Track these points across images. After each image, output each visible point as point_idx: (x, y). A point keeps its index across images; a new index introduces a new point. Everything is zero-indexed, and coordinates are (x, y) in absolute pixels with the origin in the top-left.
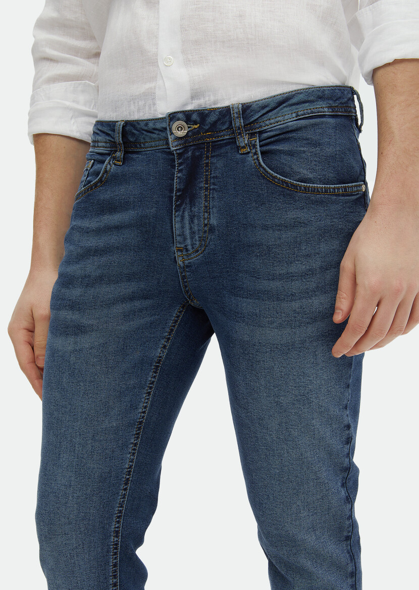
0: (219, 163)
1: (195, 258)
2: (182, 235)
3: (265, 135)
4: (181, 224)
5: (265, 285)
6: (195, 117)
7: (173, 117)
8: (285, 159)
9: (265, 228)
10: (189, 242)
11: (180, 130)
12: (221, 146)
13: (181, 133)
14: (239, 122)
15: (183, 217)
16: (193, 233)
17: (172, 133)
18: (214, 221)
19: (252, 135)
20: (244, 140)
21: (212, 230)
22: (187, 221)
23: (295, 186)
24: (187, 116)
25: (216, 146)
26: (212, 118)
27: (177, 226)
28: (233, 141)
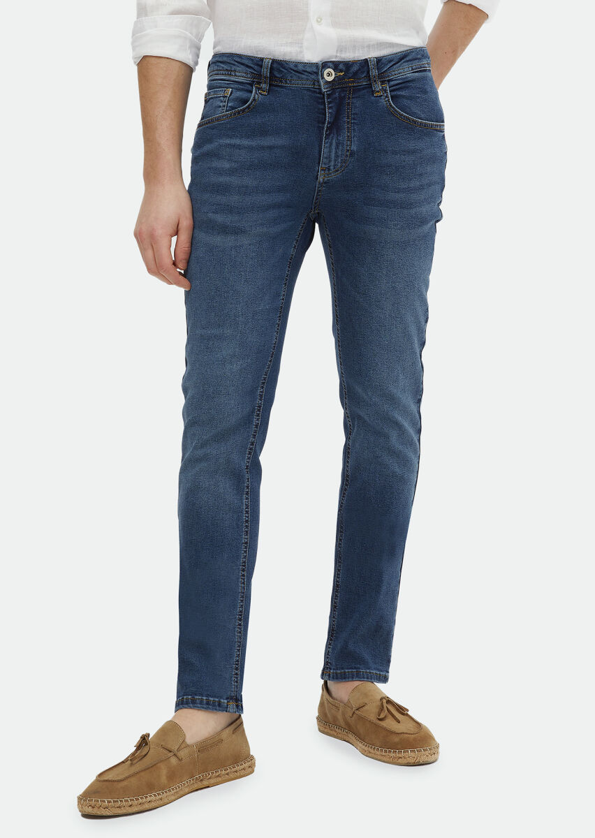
0: (358, 103)
1: (333, 176)
2: (329, 158)
3: (392, 83)
4: (328, 149)
5: (392, 196)
6: (341, 66)
7: (325, 65)
8: (406, 102)
9: (395, 153)
10: (332, 163)
11: (329, 75)
12: (359, 90)
13: (330, 79)
14: (374, 72)
15: (331, 144)
16: (337, 156)
17: (323, 78)
18: (354, 148)
19: (383, 82)
20: (378, 86)
21: (352, 154)
22: (333, 147)
23: (415, 122)
24: (336, 65)
25: (356, 90)
26: (355, 68)
27: (324, 150)
28: (370, 86)
